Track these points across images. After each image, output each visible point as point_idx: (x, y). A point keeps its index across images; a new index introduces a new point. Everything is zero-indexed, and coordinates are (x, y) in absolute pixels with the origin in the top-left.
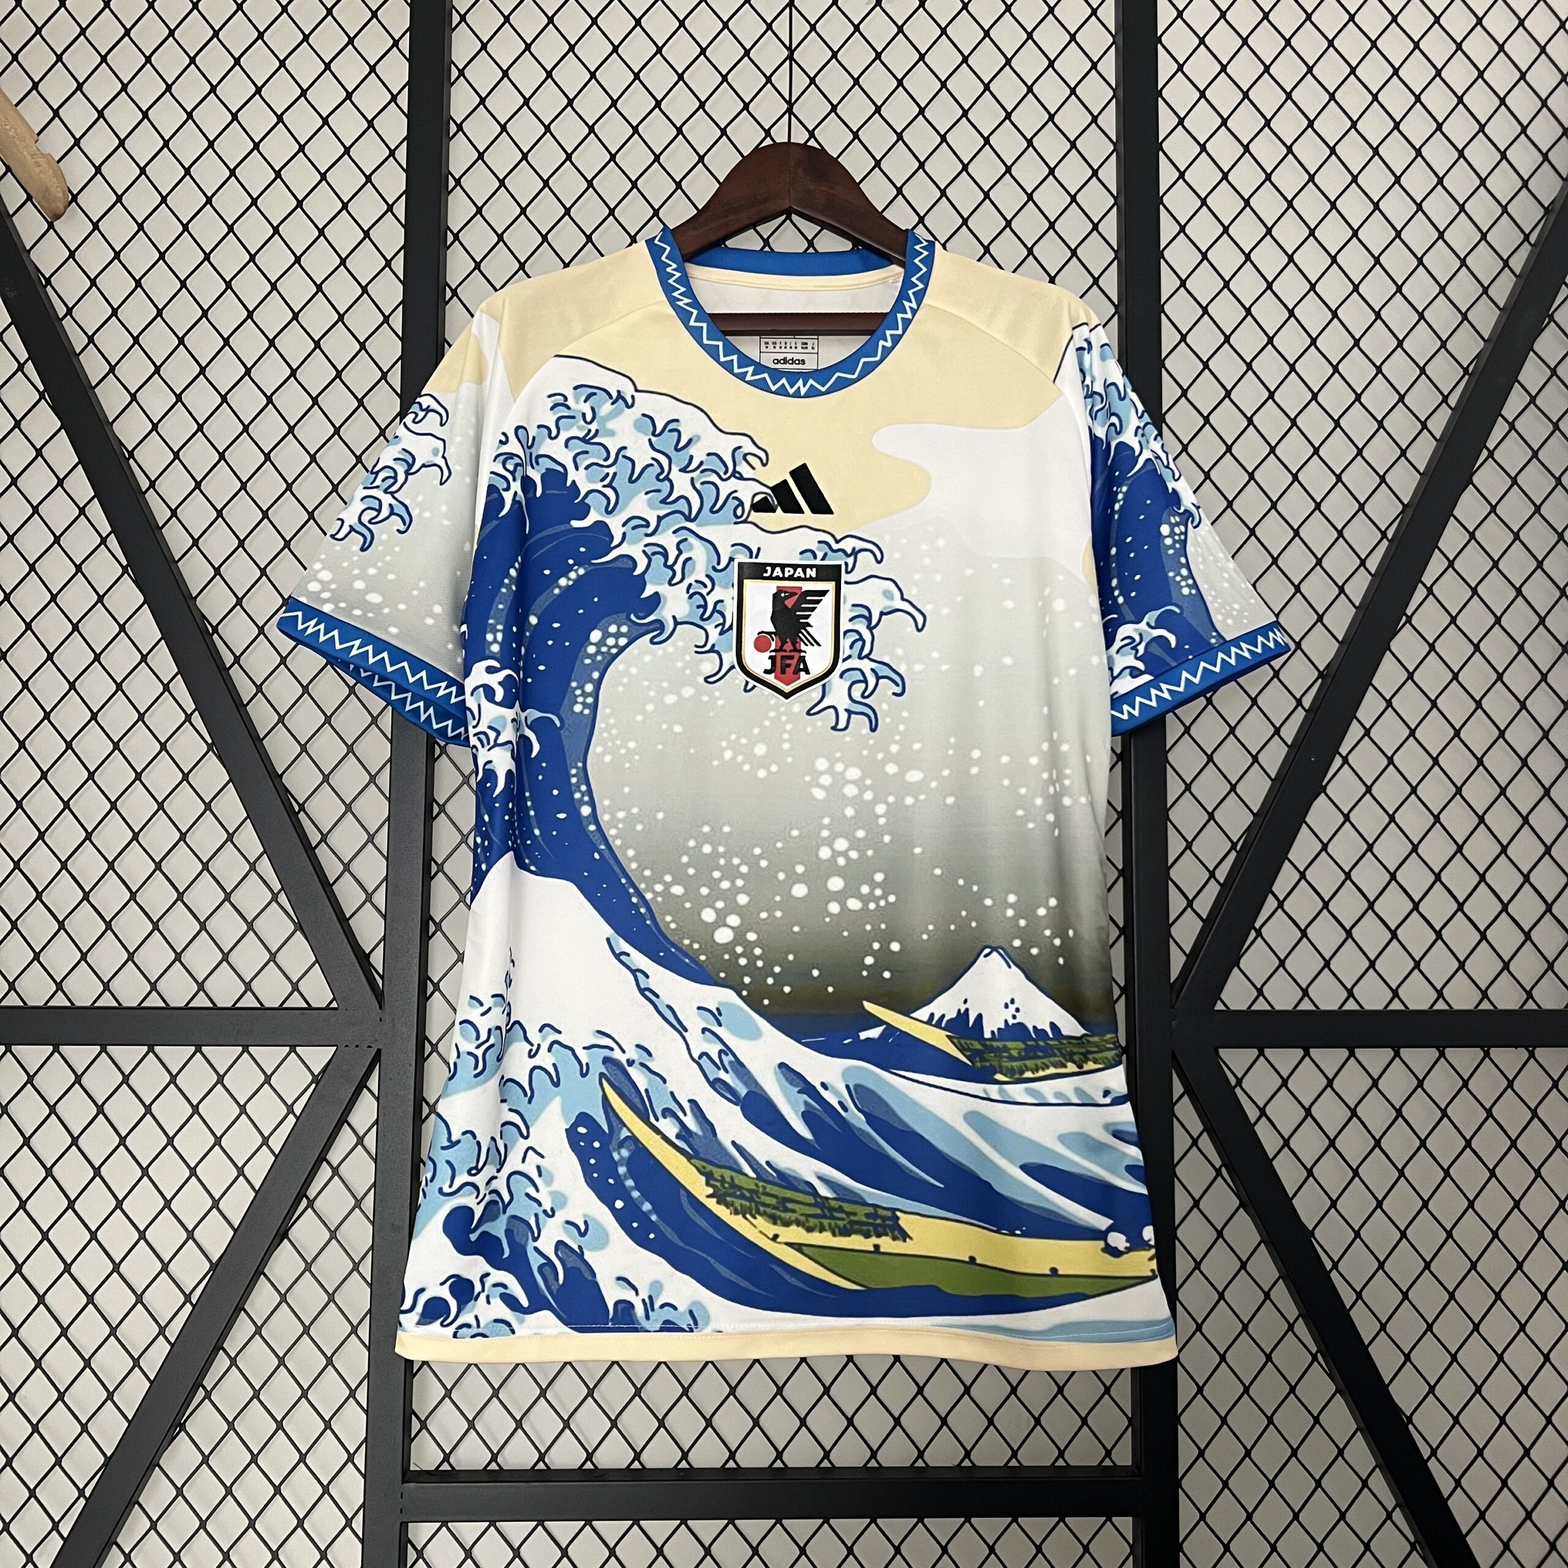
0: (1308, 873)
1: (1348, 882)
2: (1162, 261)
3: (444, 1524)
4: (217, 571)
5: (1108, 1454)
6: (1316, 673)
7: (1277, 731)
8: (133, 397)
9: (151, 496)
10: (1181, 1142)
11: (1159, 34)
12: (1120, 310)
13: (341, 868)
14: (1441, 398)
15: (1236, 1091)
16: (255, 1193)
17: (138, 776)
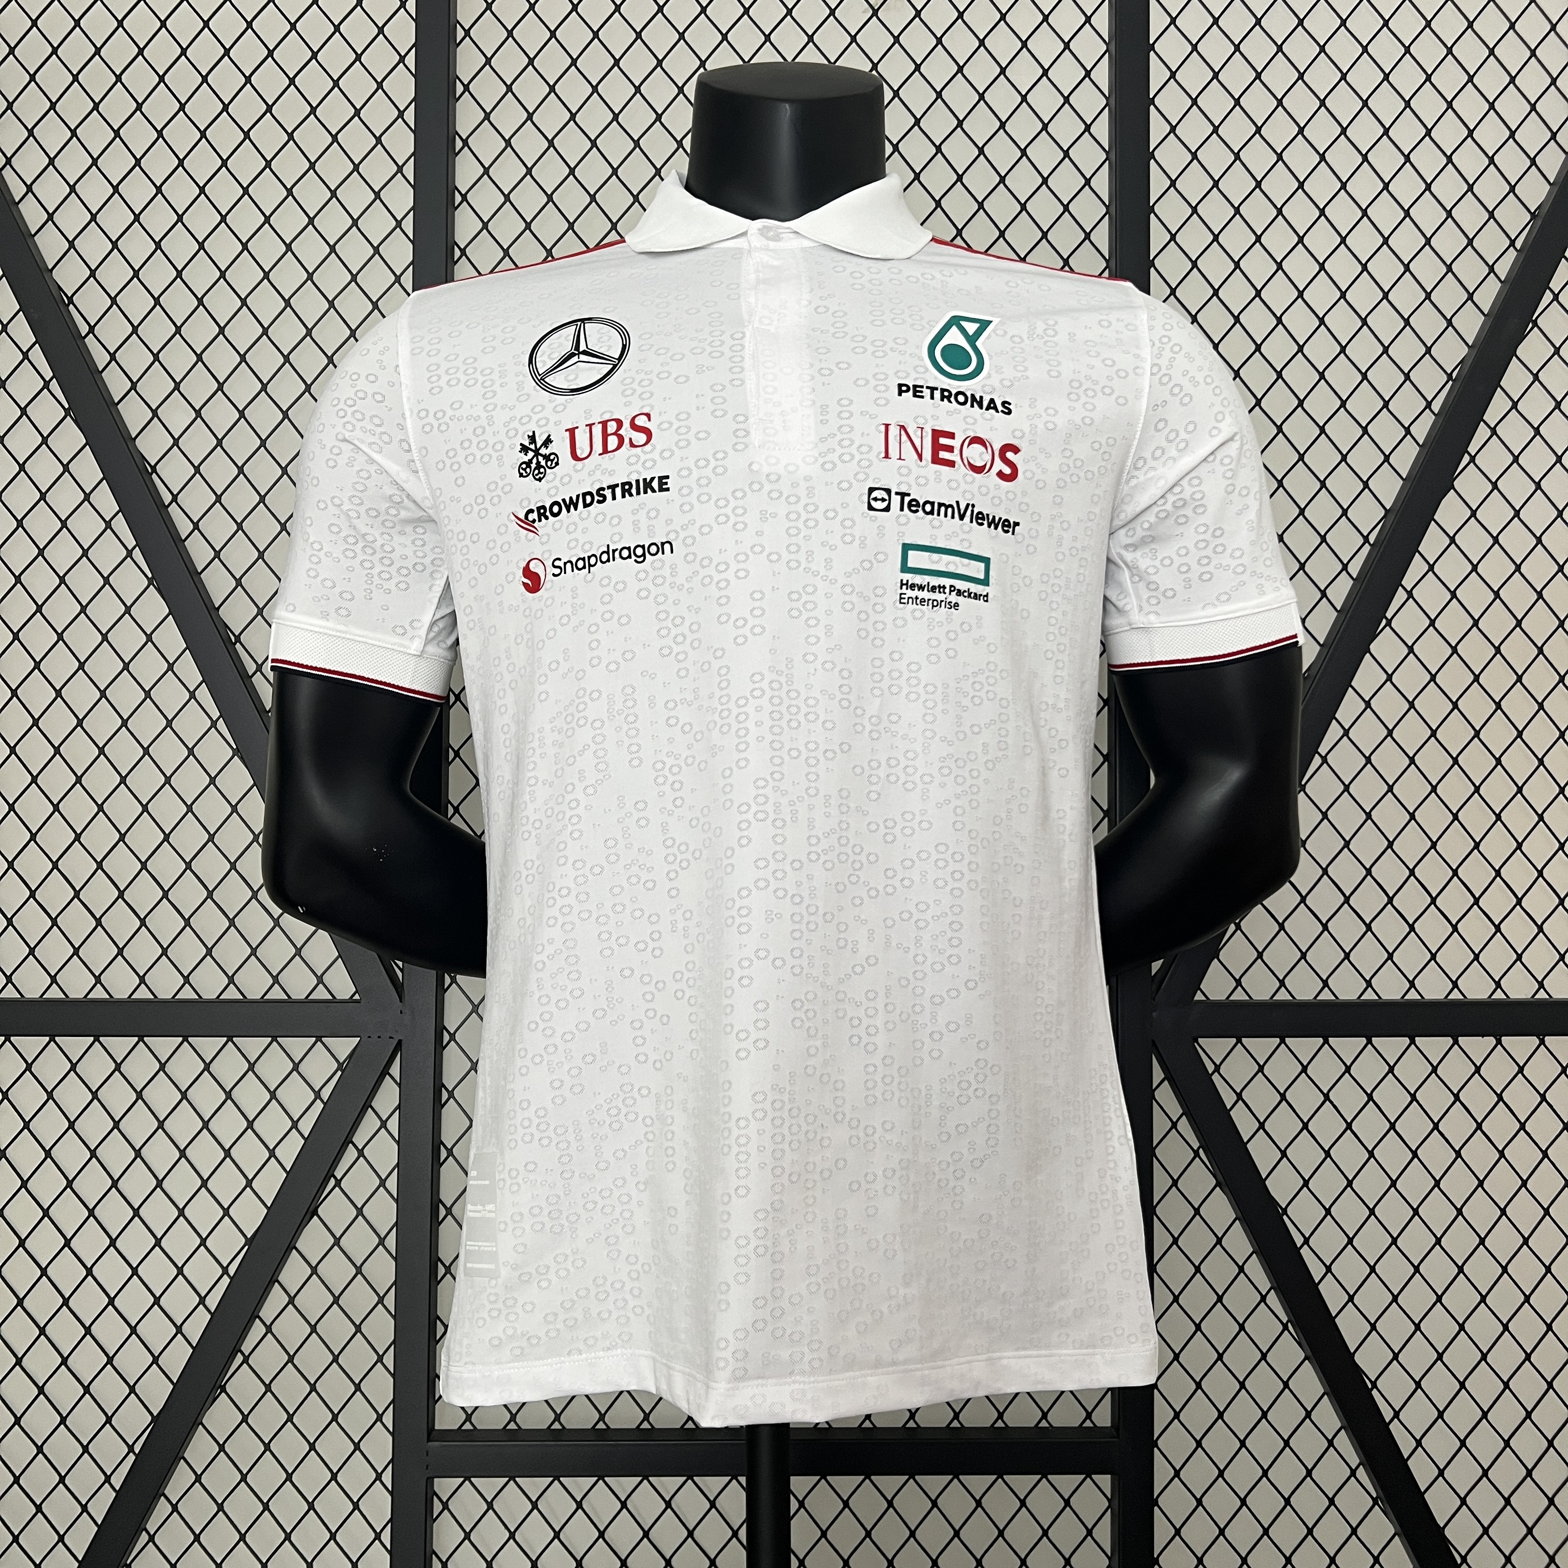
1: (1325, 877)
3: (467, 1478)
4: (239, 582)
5: (1089, 1415)
8: (155, 413)
9: (174, 510)
10: (1160, 1125)
11: (1151, 42)
14: (1424, 403)
15: (1213, 1077)
16: (285, 1175)
17: (168, 780)
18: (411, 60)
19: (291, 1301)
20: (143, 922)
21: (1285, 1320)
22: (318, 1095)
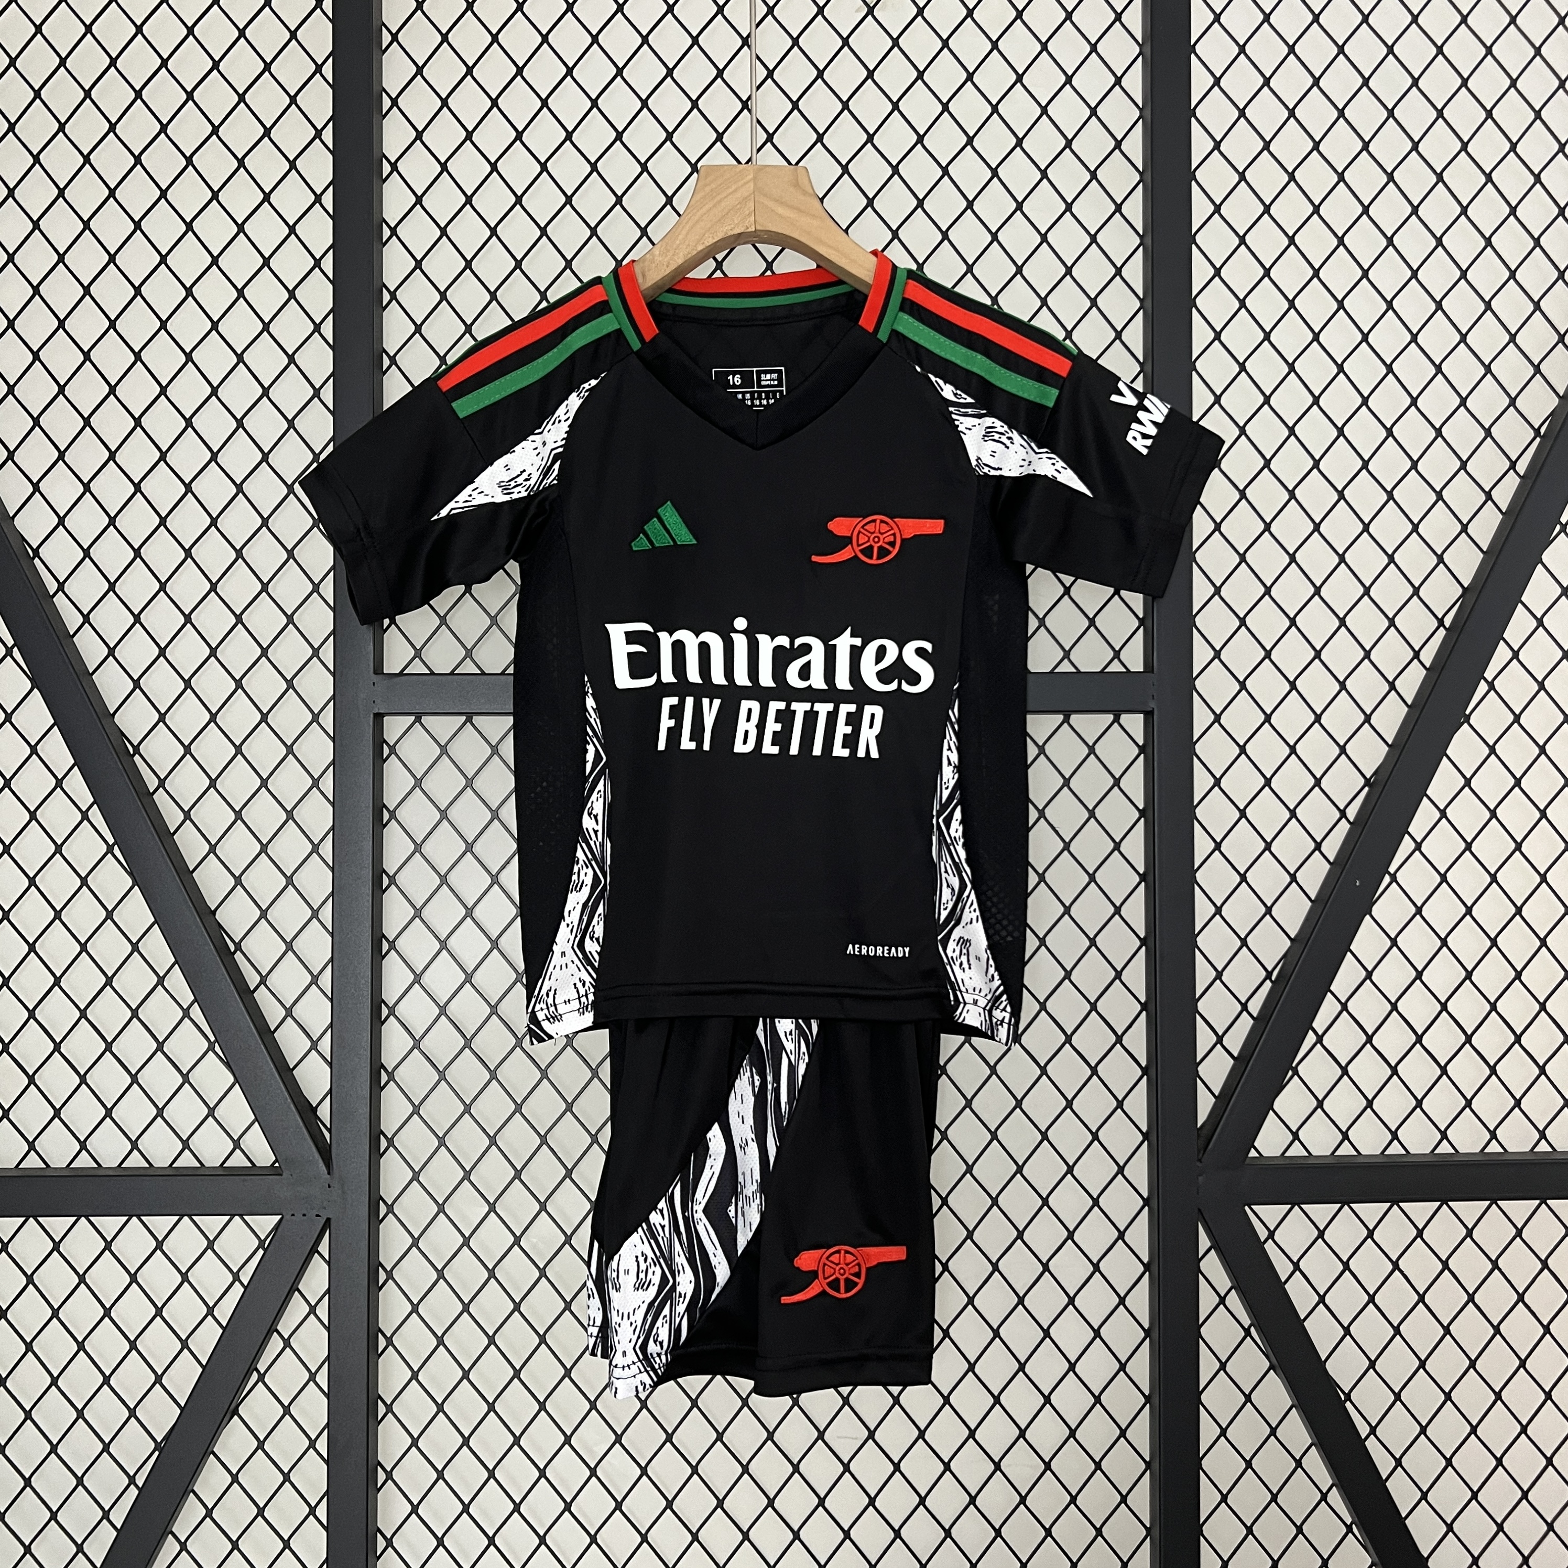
0: (1350, 1005)
1: (1394, 1013)
2: (1194, 309)
4: (137, 684)
6: (1362, 781)
7: (1318, 846)
8: (36, 487)
9: (60, 600)
10: (1206, 1299)
11: (1192, 44)
12: (1145, 368)
13: (283, 1013)
14: (1508, 464)
15: (1265, 1246)
16: (201, 1370)
17: (58, 915)
18: (328, 70)
19: (209, 1513)
20: (31, 1080)
21: (1349, 1521)
22: (236, 1277)
